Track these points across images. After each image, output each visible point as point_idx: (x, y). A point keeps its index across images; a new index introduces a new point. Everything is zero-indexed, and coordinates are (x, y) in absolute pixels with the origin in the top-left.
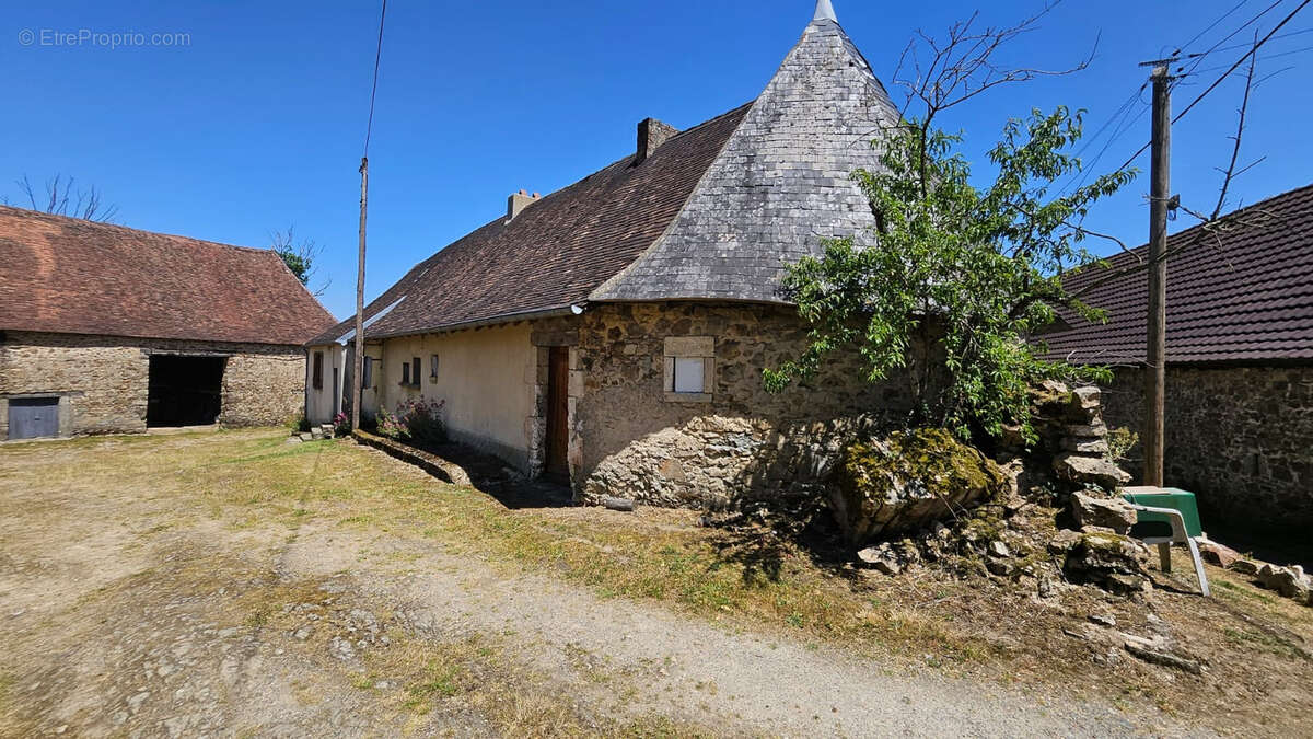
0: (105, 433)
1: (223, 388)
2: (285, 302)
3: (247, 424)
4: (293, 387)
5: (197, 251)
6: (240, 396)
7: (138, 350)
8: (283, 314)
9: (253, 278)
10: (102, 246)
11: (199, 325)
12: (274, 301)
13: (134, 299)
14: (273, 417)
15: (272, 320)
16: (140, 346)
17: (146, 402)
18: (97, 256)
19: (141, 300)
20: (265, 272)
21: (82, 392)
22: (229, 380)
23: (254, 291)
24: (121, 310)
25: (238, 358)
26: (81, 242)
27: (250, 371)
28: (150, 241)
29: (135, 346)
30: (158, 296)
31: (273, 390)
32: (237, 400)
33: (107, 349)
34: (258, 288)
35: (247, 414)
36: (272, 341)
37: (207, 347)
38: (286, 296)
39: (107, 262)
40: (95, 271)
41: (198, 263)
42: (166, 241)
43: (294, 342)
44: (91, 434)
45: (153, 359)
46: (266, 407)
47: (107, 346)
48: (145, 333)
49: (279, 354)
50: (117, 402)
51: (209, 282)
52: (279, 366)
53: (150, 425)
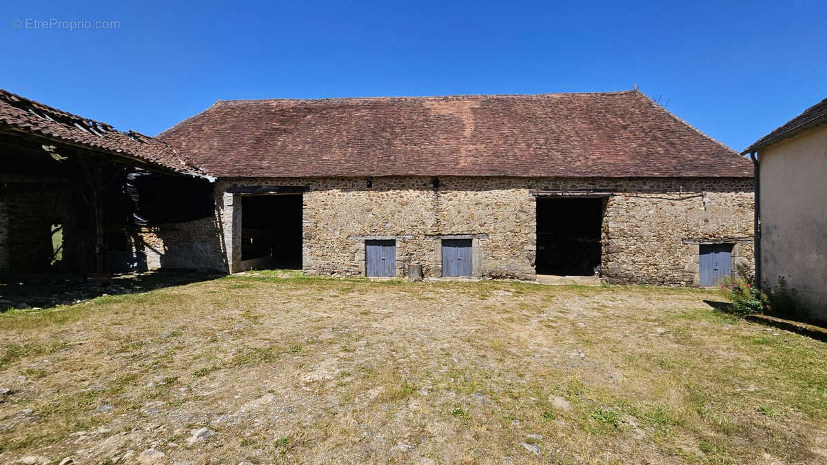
0: (504, 278)
1: (603, 235)
2: (659, 135)
3: (629, 280)
4: (683, 235)
5: (571, 102)
6: (623, 244)
7: (526, 191)
8: (660, 146)
9: (622, 116)
10: (504, 110)
11: (578, 163)
12: (646, 134)
13: (523, 145)
14: (660, 273)
15: (649, 154)
16: (529, 187)
17: (534, 248)
18: (499, 117)
19: (529, 146)
20: (633, 110)
21: (487, 235)
22: (611, 224)
23: (625, 128)
24: (515, 155)
25: (619, 198)
26: (491, 109)
27: (632, 213)
28: (535, 101)
29: (524, 187)
30: (542, 141)
31: (660, 238)
32: (620, 250)
33: (504, 192)
34: (628, 125)
35: (630, 268)
36: (656, 174)
37: (586, 185)
38: (659, 129)
39: (505, 121)
40: (497, 128)
41: (571, 111)
42: (546, 99)
43: (683, 175)
44: (494, 277)
45: (540, 200)
46: (651, 260)
47: (504, 188)
48: (532, 173)
49: (664, 192)
50: (512, 246)
51: (583, 125)
52: (666, 208)
53: (539, 271)
